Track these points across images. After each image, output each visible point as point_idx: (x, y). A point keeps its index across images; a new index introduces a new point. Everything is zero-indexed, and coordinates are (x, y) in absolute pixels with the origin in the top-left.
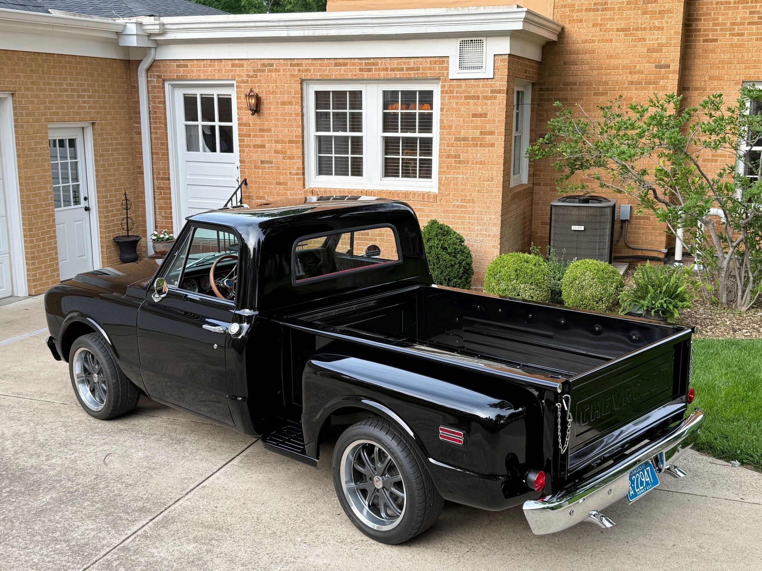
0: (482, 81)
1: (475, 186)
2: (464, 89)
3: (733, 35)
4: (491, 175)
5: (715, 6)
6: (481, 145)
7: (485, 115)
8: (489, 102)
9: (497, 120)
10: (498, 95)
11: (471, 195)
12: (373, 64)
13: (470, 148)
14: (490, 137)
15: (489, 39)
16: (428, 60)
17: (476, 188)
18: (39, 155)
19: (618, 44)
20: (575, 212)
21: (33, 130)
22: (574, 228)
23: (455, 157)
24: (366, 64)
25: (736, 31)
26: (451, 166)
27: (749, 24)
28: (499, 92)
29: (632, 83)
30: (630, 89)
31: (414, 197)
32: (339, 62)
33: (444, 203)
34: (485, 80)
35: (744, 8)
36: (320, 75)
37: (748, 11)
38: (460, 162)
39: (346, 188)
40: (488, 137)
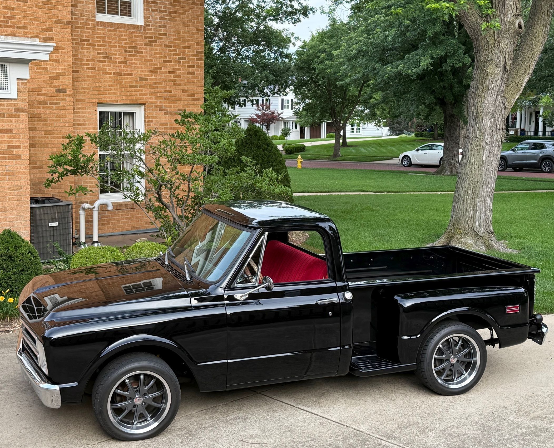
0: (6, 100)
1: (6, 195)
3: (88, 68)
4: (19, 184)
6: (10, 158)
7: (10, 131)
8: (14, 119)
9: (21, 135)
10: (21, 113)
14: (17, 150)
15: (11, 64)
17: (7, 197)
22: (51, 224)
25: (90, 66)
27: (98, 61)
28: (22, 111)
29: (40, 103)
30: (39, 108)
34: (9, 100)
35: (93, 49)
37: (96, 52)
40: (14, 150)
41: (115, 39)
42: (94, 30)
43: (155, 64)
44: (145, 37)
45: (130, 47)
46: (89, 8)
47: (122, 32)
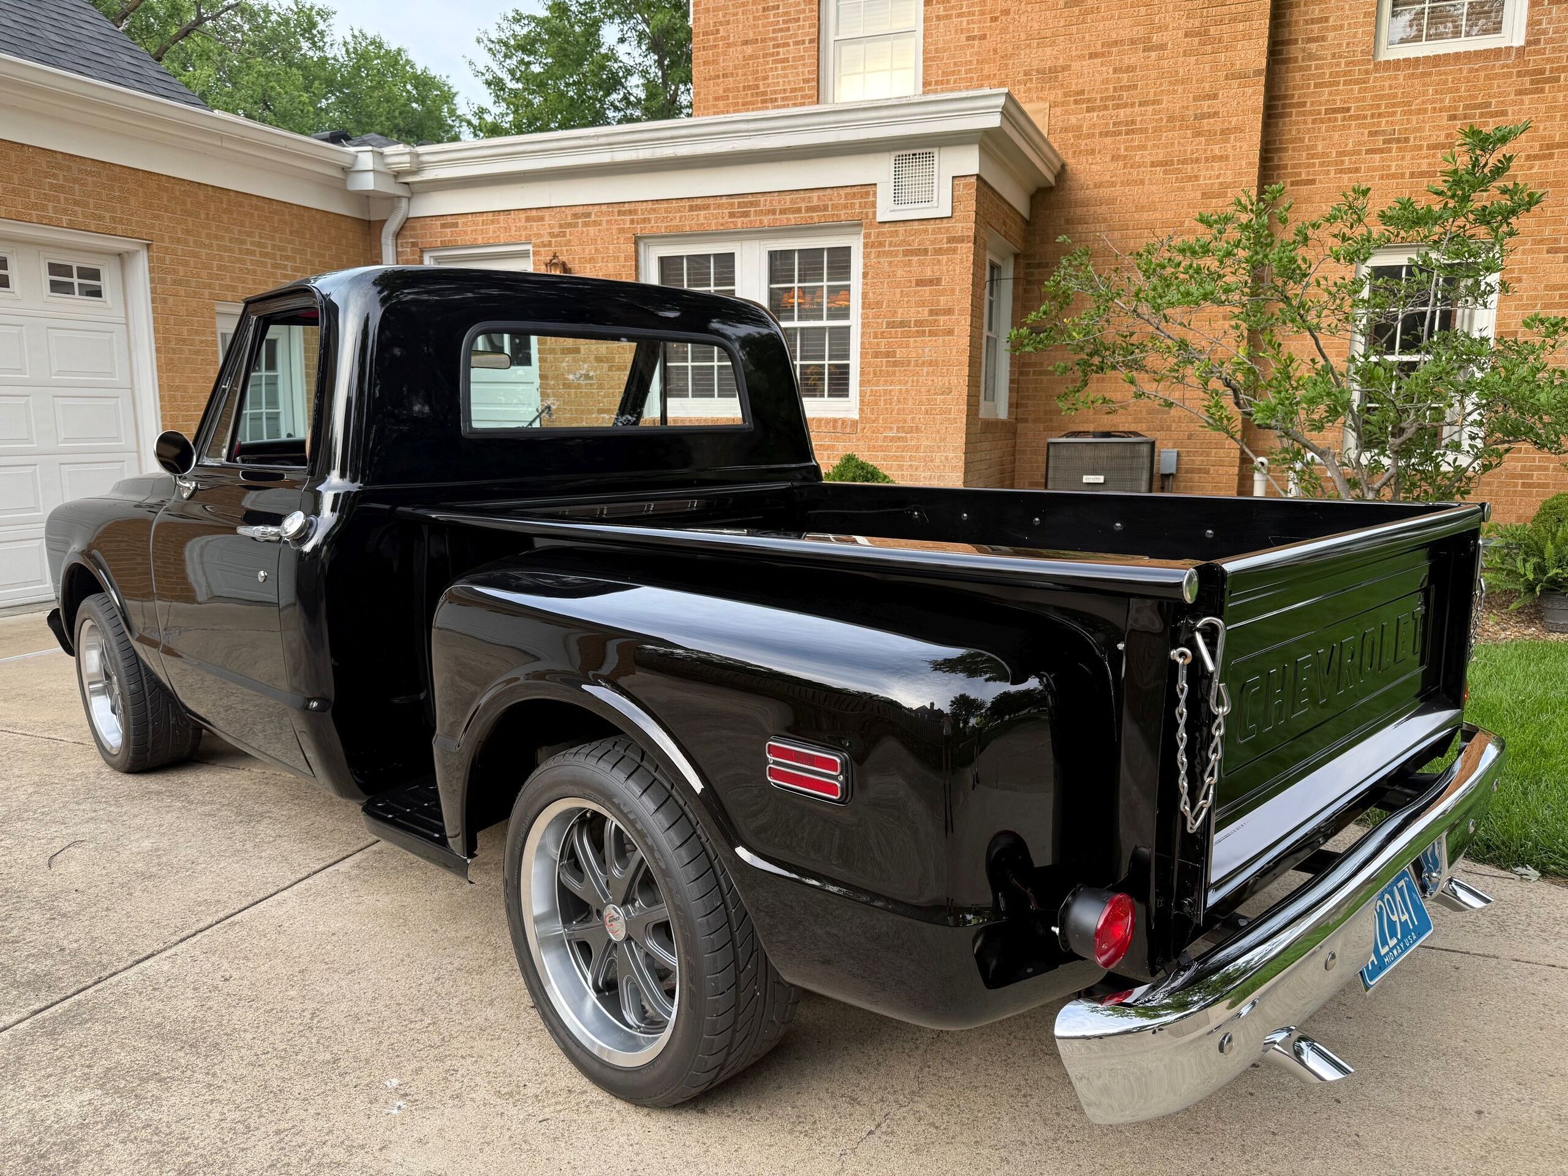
0: (932, 222)
2: (901, 238)
3: (1341, 171)
4: (947, 384)
5: (1310, 126)
6: (932, 333)
7: (938, 281)
8: (944, 258)
9: (958, 288)
10: (959, 246)
11: (913, 419)
12: (752, 204)
13: (912, 340)
14: (947, 318)
15: (943, 150)
16: (842, 192)
17: (923, 407)
18: (197, 352)
19: (1154, 188)
20: (1088, 453)
21: (187, 310)
22: (1087, 478)
23: (887, 355)
24: (740, 205)
25: (1346, 165)
26: (881, 371)
27: (1368, 152)
28: (961, 240)
31: (819, 427)
32: (696, 204)
33: (869, 434)
34: (938, 221)
35: (1359, 126)
36: (666, 227)
37: (1366, 132)
38: (895, 364)
39: (709, 416)
40: (942, 319)
41: (1425, 93)
42: (1365, 82)
43: (1544, 138)
44: (1519, 74)
45: (1466, 107)
46: (1355, 37)
47: (1445, 74)
